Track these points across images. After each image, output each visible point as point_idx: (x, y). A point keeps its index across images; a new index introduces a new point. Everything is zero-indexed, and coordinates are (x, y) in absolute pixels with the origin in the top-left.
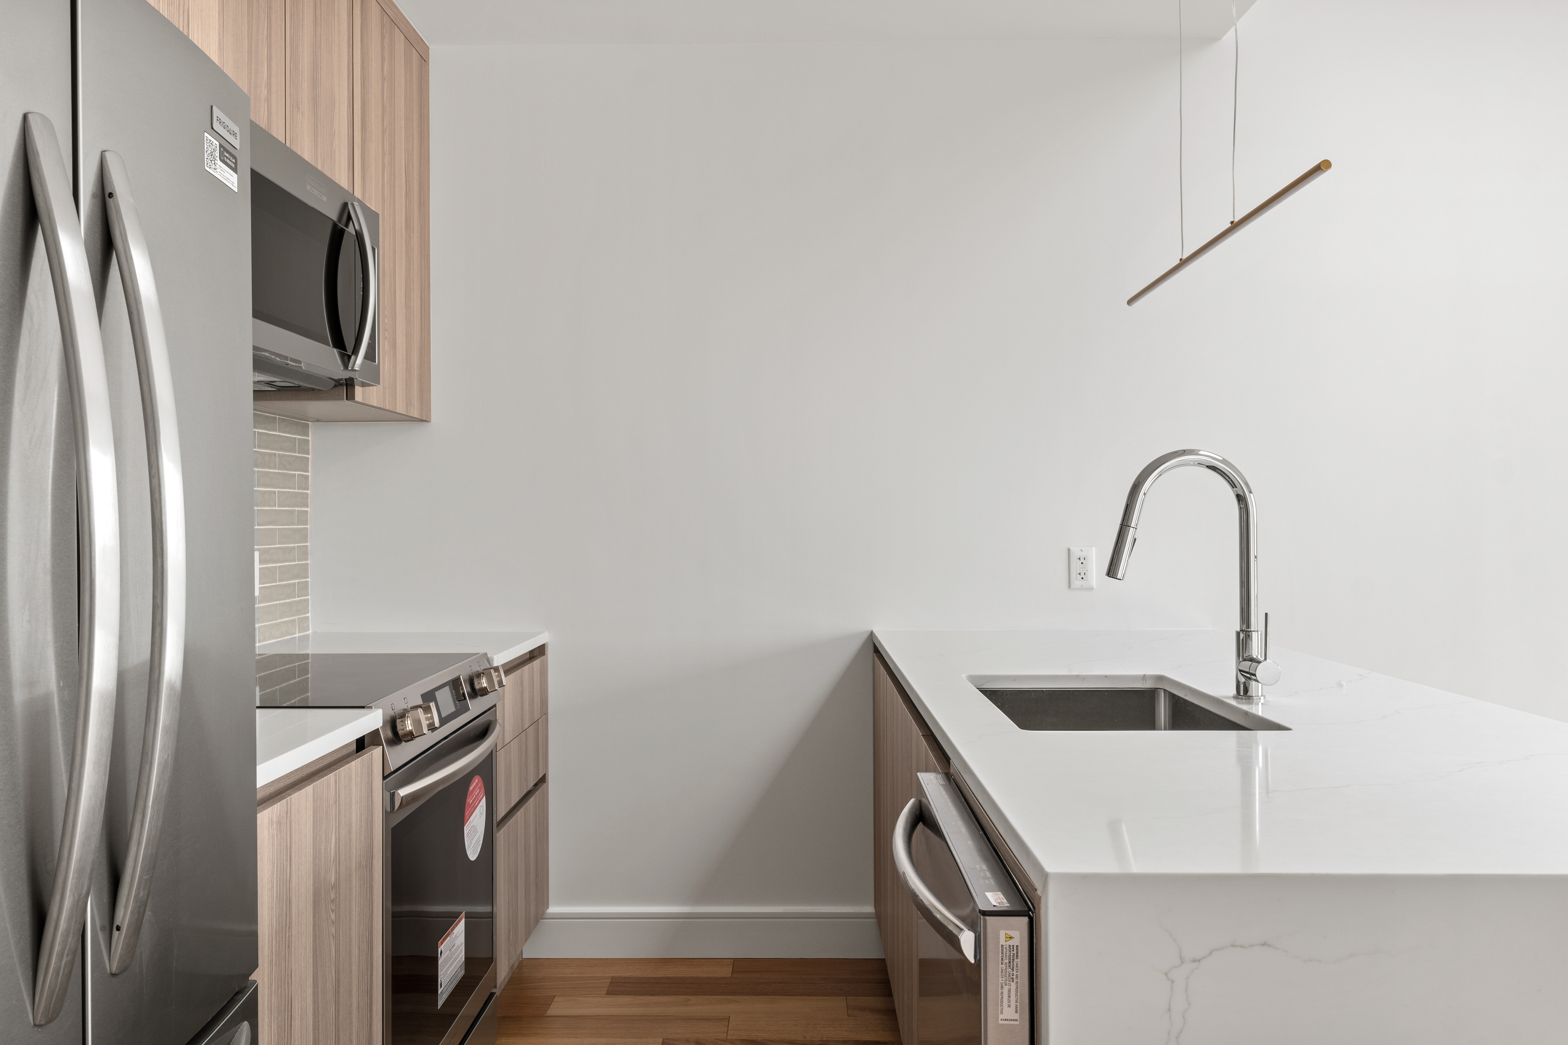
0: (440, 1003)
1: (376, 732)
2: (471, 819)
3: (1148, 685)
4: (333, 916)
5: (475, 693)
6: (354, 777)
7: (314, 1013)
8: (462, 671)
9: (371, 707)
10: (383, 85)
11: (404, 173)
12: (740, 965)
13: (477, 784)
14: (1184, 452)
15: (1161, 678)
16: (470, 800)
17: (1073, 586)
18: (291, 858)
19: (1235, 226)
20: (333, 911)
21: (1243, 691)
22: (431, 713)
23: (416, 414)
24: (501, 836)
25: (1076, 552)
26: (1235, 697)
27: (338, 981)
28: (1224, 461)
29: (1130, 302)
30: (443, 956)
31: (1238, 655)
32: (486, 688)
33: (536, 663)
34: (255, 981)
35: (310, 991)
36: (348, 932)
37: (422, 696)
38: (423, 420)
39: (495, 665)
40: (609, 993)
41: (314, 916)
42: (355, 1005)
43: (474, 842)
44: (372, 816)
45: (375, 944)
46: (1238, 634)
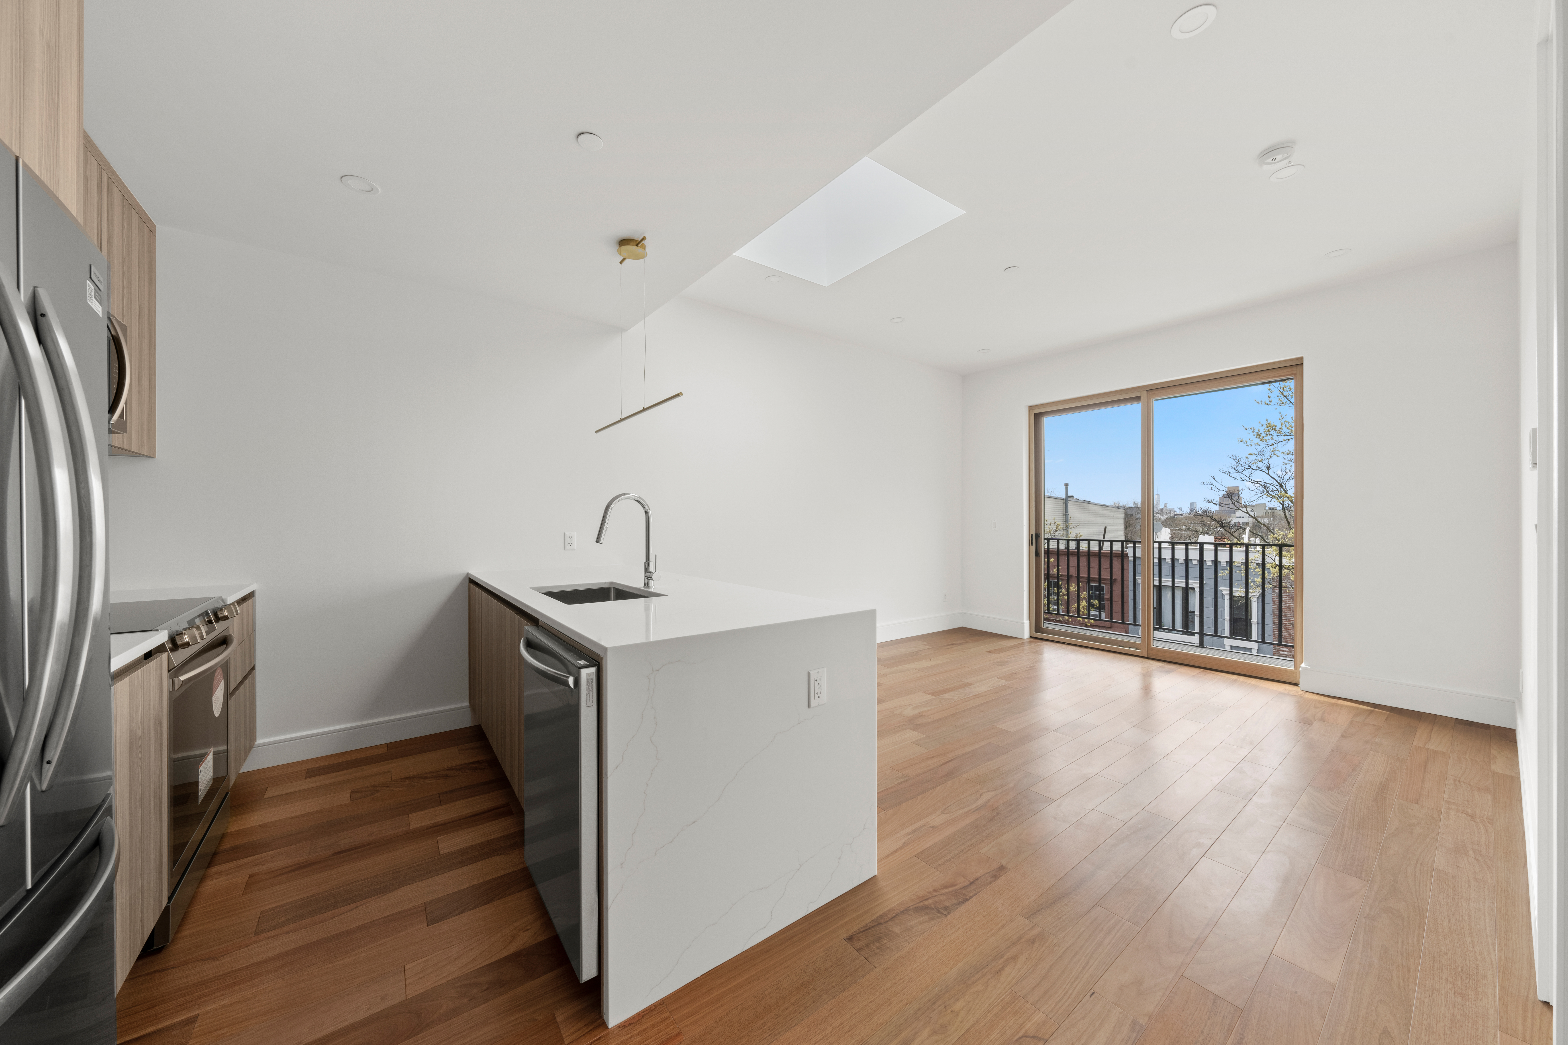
0: (200, 801)
1: (163, 645)
2: (216, 693)
3: (607, 586)
4: (140, 755)
5: (218, 619)
6: (152, 671)
7: (130, 814)
8: (209, 607)
9: (158, 630)
10: (123, 244)
11: (138, 302)
12: (390, 746)
13: (220, 672)
14: (625, 494)
15: (612, 583)
16: (215, 682)
17: (566, 549)
18: (116, 722)
19: (644, 410)
20: (140, 752)
21: (647, 585)
22: (201, 630)
23: (145, 452)
24: (231, 702)
25: (568, 534)
26: (644, 587)
27: (143, 794)
28: (639, 497)
29: (597, 432)
30: (201, 774)
31: (645, 572)
32: (227, 616)
33: (250, 602)
34: (110, 794)
35: (127, 801)
36: (148, 764)
37: (188, 622)
38: (151, 456)
39: (229, 602)
40: (307, 777)
41: (130, 756)
42: (152, 807)
43: (217, 706)
44: (162, 694)
45: (163, 770)
46: (645, 563)
